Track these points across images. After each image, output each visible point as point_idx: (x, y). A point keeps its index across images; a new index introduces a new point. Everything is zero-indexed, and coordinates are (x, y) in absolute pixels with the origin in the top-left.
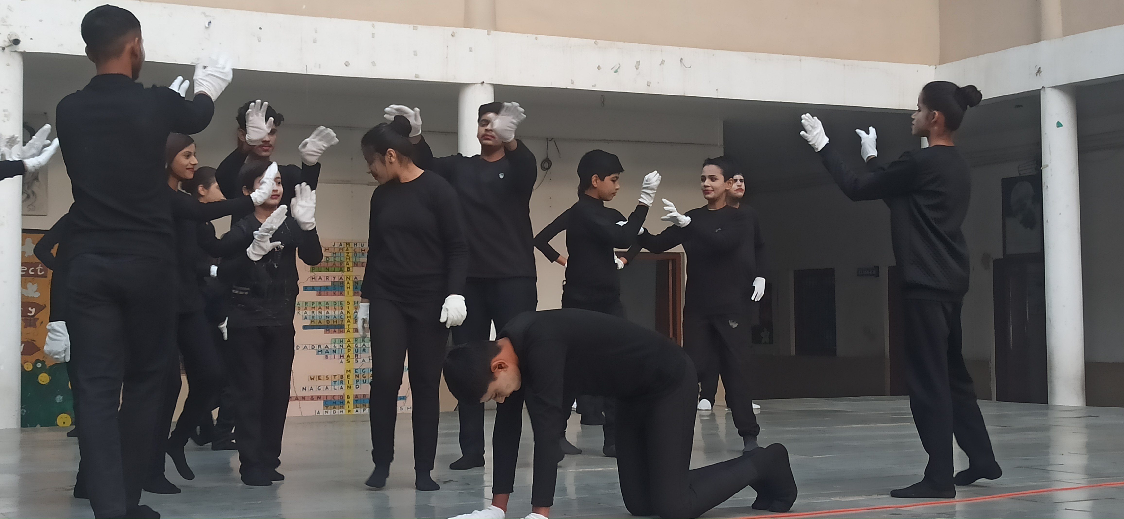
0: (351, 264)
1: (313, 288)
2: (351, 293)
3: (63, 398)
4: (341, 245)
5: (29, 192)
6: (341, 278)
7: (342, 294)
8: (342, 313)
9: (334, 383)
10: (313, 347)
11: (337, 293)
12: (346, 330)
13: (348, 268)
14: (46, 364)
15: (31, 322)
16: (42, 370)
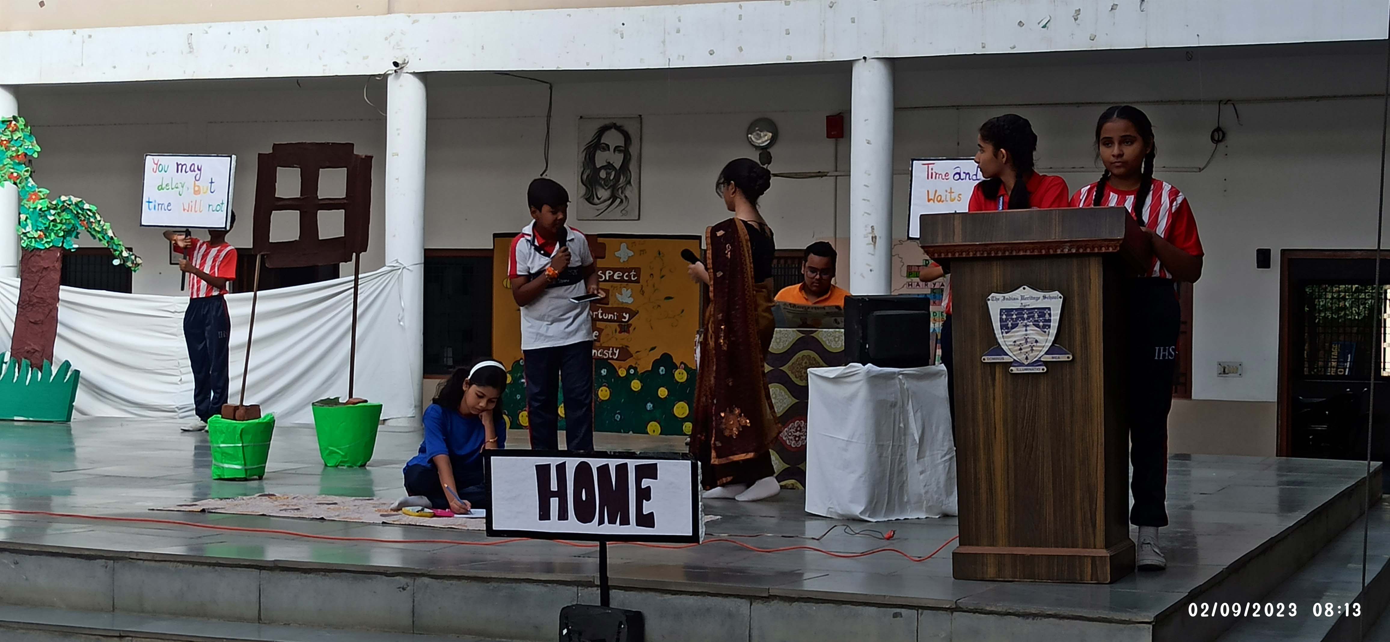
3: (653, 406)
5: (623, 197)
14: (638, 370)
15: (625, 328)
16: (635, 376)
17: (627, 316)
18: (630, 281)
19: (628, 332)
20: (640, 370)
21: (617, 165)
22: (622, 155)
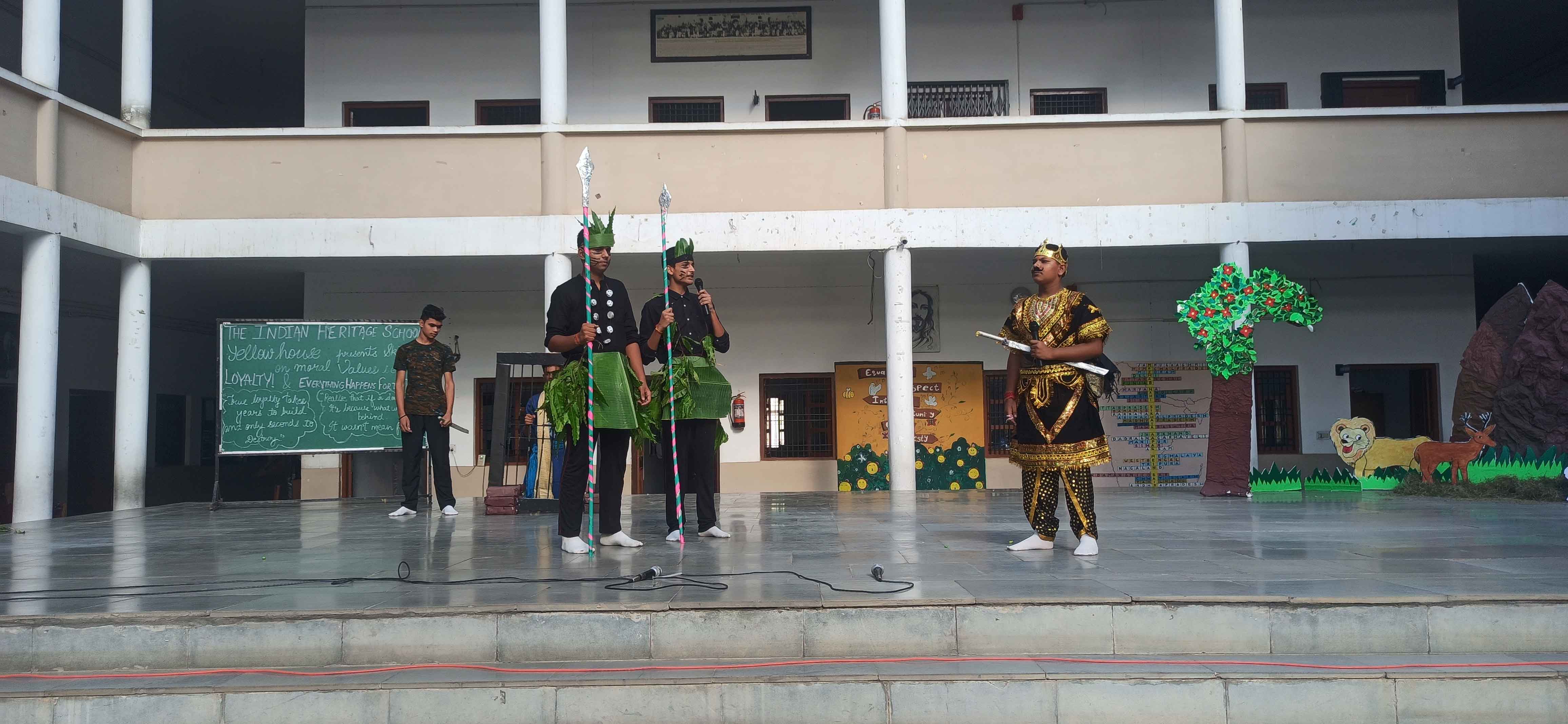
0: (1152, 379)
1: (1124, 397)
2: (1153, 400)
3: (954, 472)
4: (1144, 365)
5: (928, 337)
6: (1145, 389)
7: (1146, 401)
8: (1146, 414)
9: (1142, 465)
10: (1126, 439)
11: (1142, 400)
12: (1150, 427)
13: (1150, 383)
15: (932, 422)
16: (941, 453)
17: (933, 414)
18: (934, 391)
19: (935, 425)
20: (944, 449)
21: (924, 317)
22: (927, 310)
